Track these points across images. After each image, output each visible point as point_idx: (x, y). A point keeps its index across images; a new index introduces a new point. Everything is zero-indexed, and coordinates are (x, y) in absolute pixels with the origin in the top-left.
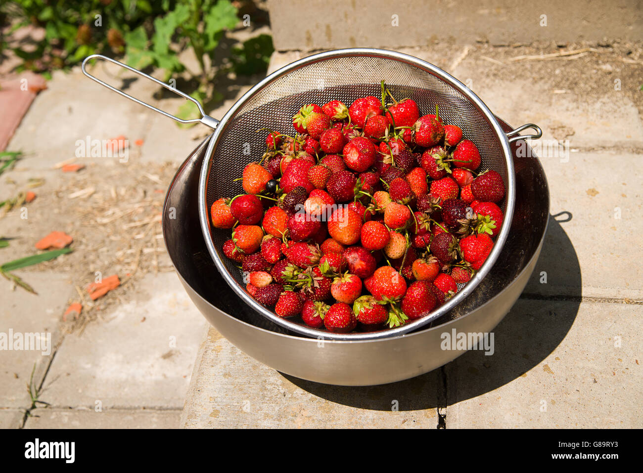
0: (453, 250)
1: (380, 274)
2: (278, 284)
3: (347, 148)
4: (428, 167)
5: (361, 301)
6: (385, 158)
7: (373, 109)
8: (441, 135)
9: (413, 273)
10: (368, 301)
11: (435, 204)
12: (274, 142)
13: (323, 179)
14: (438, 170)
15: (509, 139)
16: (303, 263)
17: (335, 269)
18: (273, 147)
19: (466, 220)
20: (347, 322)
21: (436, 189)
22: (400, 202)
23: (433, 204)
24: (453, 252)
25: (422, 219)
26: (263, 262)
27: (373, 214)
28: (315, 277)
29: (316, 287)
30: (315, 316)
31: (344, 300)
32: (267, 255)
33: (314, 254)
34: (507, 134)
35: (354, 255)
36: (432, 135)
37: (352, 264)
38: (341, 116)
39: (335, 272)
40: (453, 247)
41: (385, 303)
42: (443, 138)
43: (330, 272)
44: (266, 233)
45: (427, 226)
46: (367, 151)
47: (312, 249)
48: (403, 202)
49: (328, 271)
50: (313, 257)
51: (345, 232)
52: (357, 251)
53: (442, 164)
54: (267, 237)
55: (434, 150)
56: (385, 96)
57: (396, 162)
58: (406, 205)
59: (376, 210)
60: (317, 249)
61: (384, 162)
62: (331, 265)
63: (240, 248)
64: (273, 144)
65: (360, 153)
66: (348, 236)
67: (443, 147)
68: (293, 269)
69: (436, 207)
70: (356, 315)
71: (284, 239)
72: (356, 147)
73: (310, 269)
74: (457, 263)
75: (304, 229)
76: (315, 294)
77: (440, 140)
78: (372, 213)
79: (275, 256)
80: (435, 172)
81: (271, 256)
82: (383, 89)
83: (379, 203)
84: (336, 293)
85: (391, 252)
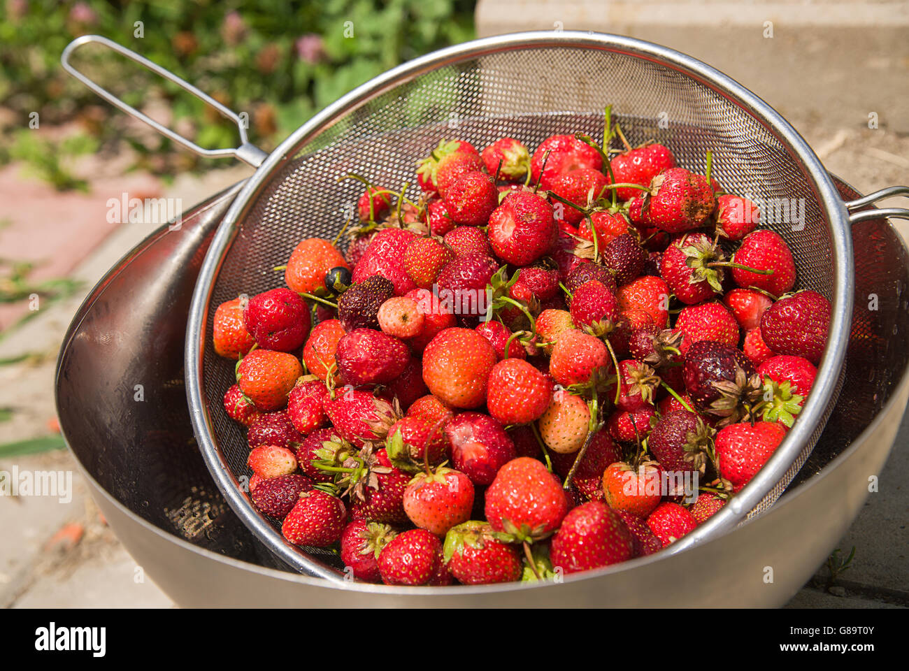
0: (698, 451)
1: (509, 472)
2: (306, 476)
3: (498, 215)
4: (670, 275)
5: (465, 530)
6: (579, 246)
7: (578, 157)
8: (708, 208)
9: (604, 494)
10: (476, 532)
11: (669, 345)
12: (371, 207)
13: (431, 266)
14: (692, 281)
15: (850, 214)
16: (359, 434)
17: (414, 451)
18: (369, 216)
19: (732, 385)
20: (422, 572)
21: (687, 324)
22: (589, 329)
23: (663, 344)
24: (697, 456)
25: (635, 374)
26: (289, 428)
27: (531, 354)
28: (376, 465)
29: (373, 488)
30: (365, 552)
31: (427, 523)
32: (296, 414)
33: (384, 417)
34: (847, 205)
35: (465, 428)
36: (684, 206)
37: (458, 446)
38: (514, 168)
39: (415, 459)
40: (699, 443)
41: (511, 540)
42: (712, 216)
43: (404, 457)
44: (304, 372)
45: (646, 391)
46: (534, 217)
47: (382, 407)
48: (595, 331)
49: (399, 454)
50: (379, 424)
51: (449, 374)
52: (473, 421)
53: (702, 268)
54: (305, 379)
55: (689, 240)
56: (610, 137)
57: (602, 256)
58: (602, 338)
59: (539, 345)
60: (394, 409)
61: (576, 252)
62: (406, 442)
63: (249, 396)
64: (369, 210)
65: (518, 222)
66: (456, 384)
67: (711, 235)
68: (339, 447)
69: (670, 352)
70: (446, 560)
72: (512, 210)
73: (368, 448)
74: (708, 484)
75: (366, 361)
76: (368, 502)
77: (703, 220)
78: (528, 349)
79: (309, 419)
80: (685, 287)
81: (301, 416)
82: (608, 123)
83: (545, 332)
84: (412, 505)
85: (551, 435)
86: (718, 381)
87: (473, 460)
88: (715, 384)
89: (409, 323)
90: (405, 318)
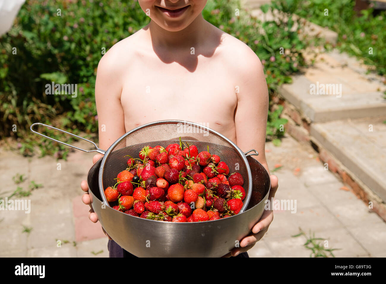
3: (172, 161)
4: (207, 172)
7: (177, 149)
12: (132, 163)
14: (212, 172)
16: (158, 210)
17: (174, 210)
18: (132, 165)
19: (230, 191)
24: (225, 207)
25: (209, 192)
26: (135, 213)
28: (164, 215)
32: (138, 209)
33: (163, 205)
37: (181, 209)
39: (175, 212)
40: (225, 204)
43: (172, 212)
44: (135, 199)
45: (212, 195)
46: (182, 161)
47: (162, 203)
50: (162, 207)
52: (183, 203)
53: (214, 169)
54: (136, 201)
55: (209, 164)
58: (202, 184)
59: (188, 188)
61: (187, 168)
62: (172, 208)
63: (124, 206)
66: (179, 196)
67: (213, 163)
68: (152, 214)
69: (215, 186)
71: (147, 200)
72: (177, 159)
73: (161, 212)
74: (226, 213)
75: (158, 193)
78: (186, 189)
79: (142, 209)
80: (210, 174)
81: (140, 209)
85: (198, 205)
86: (227, 191)
87: (185, 212)
88: (226, 191)
89: (165, 185)
90: (164, 184)
